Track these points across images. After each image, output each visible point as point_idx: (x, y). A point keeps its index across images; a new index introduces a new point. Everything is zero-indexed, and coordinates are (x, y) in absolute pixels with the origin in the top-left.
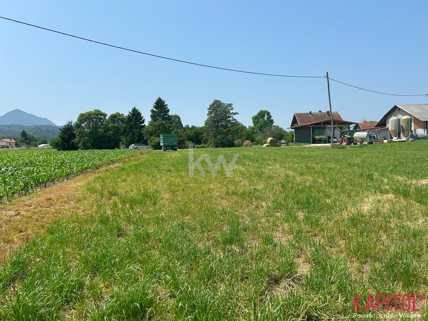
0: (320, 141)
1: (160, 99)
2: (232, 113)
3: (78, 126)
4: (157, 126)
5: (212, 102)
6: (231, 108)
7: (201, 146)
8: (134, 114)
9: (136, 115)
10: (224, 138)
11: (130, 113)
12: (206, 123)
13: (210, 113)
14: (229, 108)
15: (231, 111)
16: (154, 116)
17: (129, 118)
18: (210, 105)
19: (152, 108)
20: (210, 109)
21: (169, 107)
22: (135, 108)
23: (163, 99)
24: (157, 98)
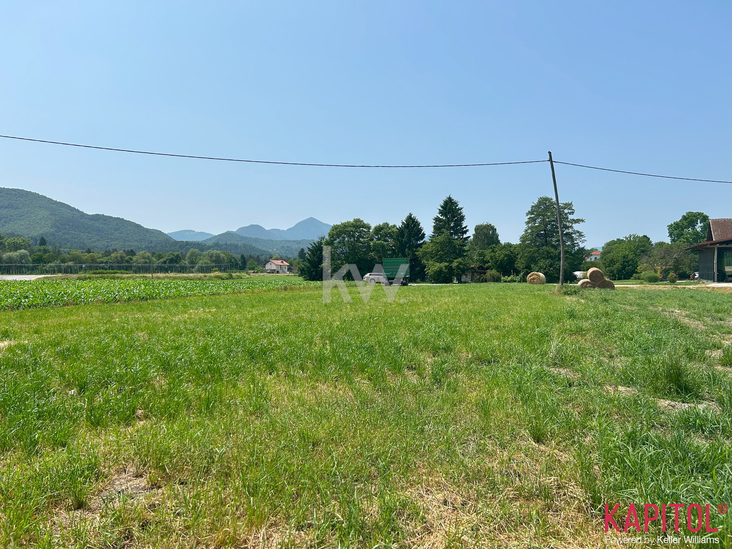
1: (450, 199)
2: (573, 220)
3: (330, 243)
5: (536, 202)
6: (570, 211)
7: (509, 279)
8: (408, 224)
10: (551, 266)
11: (403, 223)
12: (523, 239)
14: (566, 211)
15: (570, 217)
18: (533, 207)
19: (436, 214)
20: (531, 213)
21: (464, 212)
23: (455, 198)
24: (445, 198)
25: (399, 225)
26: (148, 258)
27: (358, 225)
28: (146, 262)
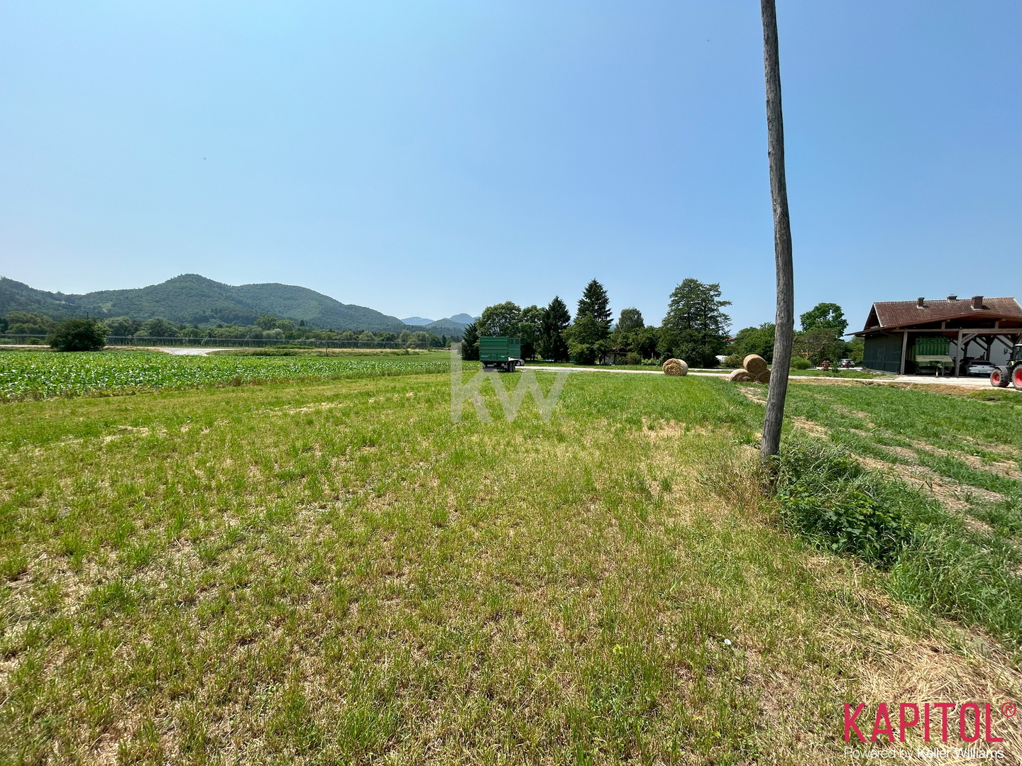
0: (931, 370)
2: (720, 303)
4: (585, 325)
6: (716, 293)
7: (650, 362)
9: (558, 309)
11: (550, 306)
12: (666, 322)
13: (675, 303)
14: (712, 293)
15: (716, 299)
16: (583, 309)
17: (547, 315)
18: (677, 289)
19: (581, 297)
20: (675, 295)
22: (557, 298)
23: (600, 282)
25: (546, 307)
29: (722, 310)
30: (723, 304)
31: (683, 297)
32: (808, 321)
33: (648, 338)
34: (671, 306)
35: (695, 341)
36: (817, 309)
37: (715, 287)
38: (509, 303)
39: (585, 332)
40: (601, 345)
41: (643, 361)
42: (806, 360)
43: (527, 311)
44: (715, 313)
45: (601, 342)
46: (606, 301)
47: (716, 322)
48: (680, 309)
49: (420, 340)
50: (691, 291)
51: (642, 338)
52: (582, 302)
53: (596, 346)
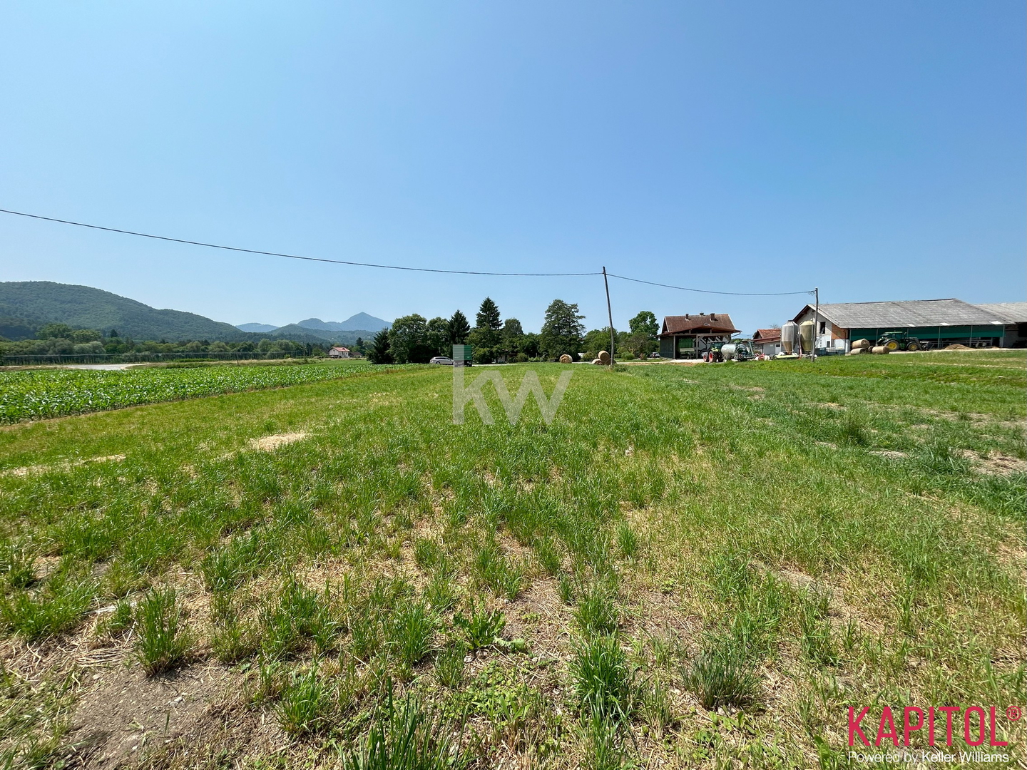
0: (686, 356)
1: (488, 299)
2: (578, 316)
3: (393, 334)
4: (483, 333)
5: (552, 303)
6: (575, 310)
7: (535, 359)
8: (456, 318)
9: (459, 320)
11: (453, 318)
12: (544, 330)
13: (549, 316)
14: (573, 310)
15: (576, 314)
16: (481, 320)
17: (452, 324)
18: (550, 306)
19: (479, 311)
20: (549, 311)
21: (499, 310)
22: (459, 311)
23: (492, 299)
24: (485, 299)
25: (449, 319)
26: (223, 347)
27: (416, 319)
28: (221, 351)
29: (580, 321)
30: (581, 317)
31: (554, 313)
32: (634, 325)
33: (531, 342)
34: (546, 318)
35: (565, 344)
36: (639, 316)
37: (575, 306)
38: (415, 315)
39: (485, 338)
40: (499, 349)
41: (529, 359)
42: (632, 354)
43: (433, 323)
44: (576, 324)
45: (498, 346)
46: (498, 314)
47: (577, 330)
48: (553, 321)
49: (284, 349)
50: (560, 308)
51: (526, 342)
52: (479, 315)
53: (494, 349)
